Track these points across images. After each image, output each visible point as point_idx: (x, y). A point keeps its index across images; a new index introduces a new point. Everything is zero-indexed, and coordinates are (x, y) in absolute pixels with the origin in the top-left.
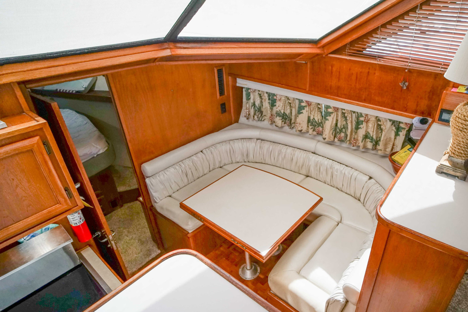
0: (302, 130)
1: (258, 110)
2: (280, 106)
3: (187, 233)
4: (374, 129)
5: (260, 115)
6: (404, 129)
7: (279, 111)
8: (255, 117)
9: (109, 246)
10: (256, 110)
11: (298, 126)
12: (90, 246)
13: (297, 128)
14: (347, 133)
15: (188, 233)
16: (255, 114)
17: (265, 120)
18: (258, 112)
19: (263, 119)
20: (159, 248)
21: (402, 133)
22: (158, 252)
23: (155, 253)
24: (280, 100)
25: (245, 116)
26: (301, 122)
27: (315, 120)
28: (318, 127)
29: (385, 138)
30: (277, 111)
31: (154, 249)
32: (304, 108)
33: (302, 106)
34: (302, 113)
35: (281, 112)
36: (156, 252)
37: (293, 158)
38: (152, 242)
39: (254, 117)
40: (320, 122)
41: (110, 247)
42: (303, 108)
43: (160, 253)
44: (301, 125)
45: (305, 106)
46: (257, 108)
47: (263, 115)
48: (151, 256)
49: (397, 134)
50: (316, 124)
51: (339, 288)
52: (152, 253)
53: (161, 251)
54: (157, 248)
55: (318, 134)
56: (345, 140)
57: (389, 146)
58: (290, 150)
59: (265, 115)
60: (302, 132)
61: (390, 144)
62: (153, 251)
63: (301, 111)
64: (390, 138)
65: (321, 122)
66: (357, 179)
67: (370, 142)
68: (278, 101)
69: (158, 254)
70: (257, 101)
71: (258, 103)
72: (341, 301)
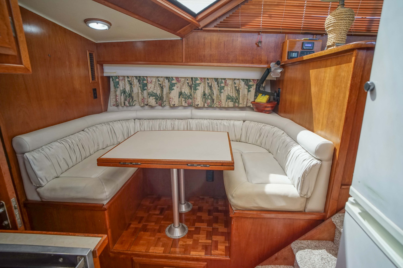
0: (174, 105)
1: (128, 96)
2: (151, 88)
3: (101, 206)
4: (233, 90)
5: (131, 100)
6: (253, 85)
7: (151, 92)
8: (126, 103)
10: (127, 96)
11: (172, 101)
13: (171, 102)
14: (213, 98)
15: (104, 205)
16: (125, 100)
17: (136, 105)
18: (129, 97)
19: (134, 104)
21: (252, 88)
24: (151, 82)
25: (114, 105)
26: (174, 98)
27: (185, 93)
28: (188, 99)
29: (242, 95)
30: (150, 92)
32: (175, 85)
33: (173, 83)
34: (173, 89)
35: (153, 92)
37: (175, 126)
39: (124, 103)
40: (189, 95)
42: (173, 85)
44: (174, 100)
45: (175, 83)
46: (128, 94)
47: (133, 100)
49: (249, 91)
50: (186, 96)
51: (307, 159)
55: (188, 105)
56: (213, 105)
57: (245, 101)
58: (169, 122)
59: (135, 101)
60: (175, 106)
61: (245, 99)
63: (173, 88)
64: (245, 94)
65: (191, 95)
66: (235, 125)
67: (231, 101)
68: (149, 83)
70: (127, 87)
71: (128, 89)
72: (318, 163)
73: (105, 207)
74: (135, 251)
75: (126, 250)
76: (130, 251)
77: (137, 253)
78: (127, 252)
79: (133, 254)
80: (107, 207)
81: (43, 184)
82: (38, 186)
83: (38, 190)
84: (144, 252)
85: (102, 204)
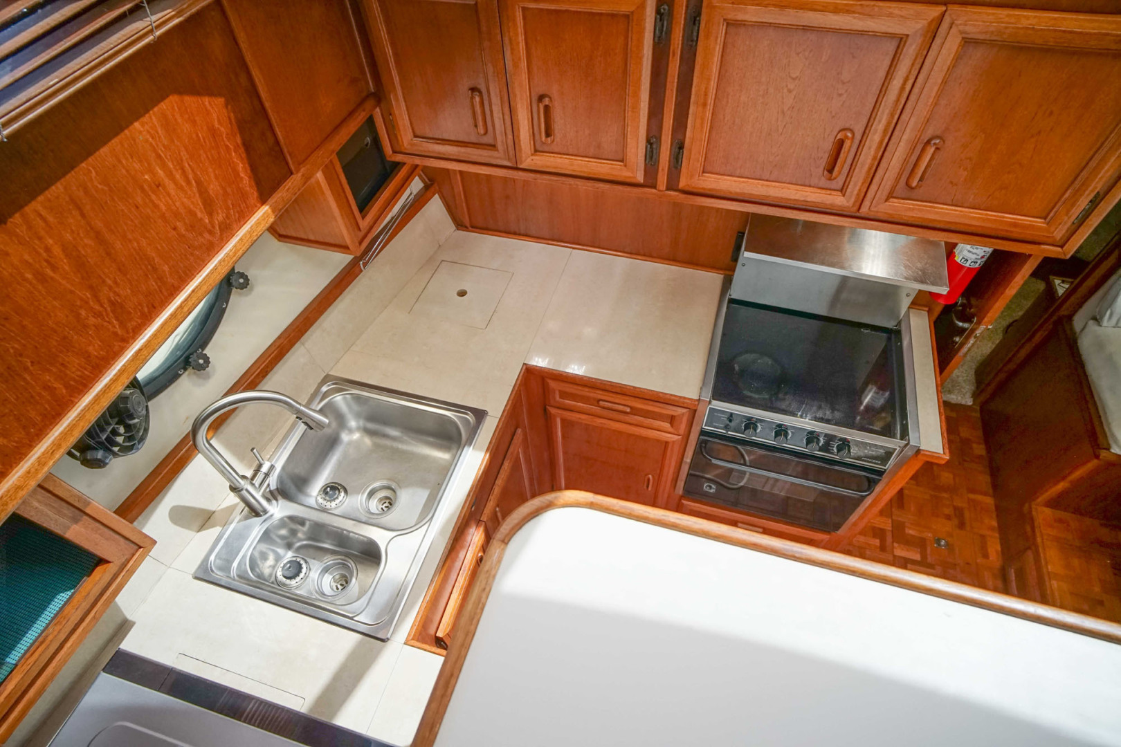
3: (1105, 446)
9: (957, 339)
12: (930, 312)
15: (1108, 449)
20: (975, 396)
22: (967, 400)
23: (960, 398)
31: (964, 388)
36: (962, 397)
38: (973, 372)
41: (957, 343)
43: (969, 406)
48: (948, 396)
52: (956, 392)
53: (973, 404)
54: (972, 392)
62: (960, 389)
69: (963, 403)
73: (1103, 454)
74: (1044, 550)
75: (1041, 532)
76: (1043, 539)
77: (1042, 555)
78: (1038, 534)
79: (1037, 547)
80: (1105, 457)
81: (1105, 322)
82: (1098, 318)
83: (1091, 322)
84: (1047, 568)
85: (1109, 444)
